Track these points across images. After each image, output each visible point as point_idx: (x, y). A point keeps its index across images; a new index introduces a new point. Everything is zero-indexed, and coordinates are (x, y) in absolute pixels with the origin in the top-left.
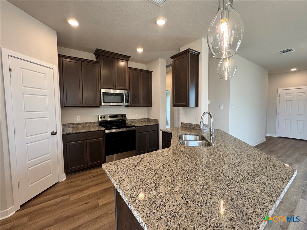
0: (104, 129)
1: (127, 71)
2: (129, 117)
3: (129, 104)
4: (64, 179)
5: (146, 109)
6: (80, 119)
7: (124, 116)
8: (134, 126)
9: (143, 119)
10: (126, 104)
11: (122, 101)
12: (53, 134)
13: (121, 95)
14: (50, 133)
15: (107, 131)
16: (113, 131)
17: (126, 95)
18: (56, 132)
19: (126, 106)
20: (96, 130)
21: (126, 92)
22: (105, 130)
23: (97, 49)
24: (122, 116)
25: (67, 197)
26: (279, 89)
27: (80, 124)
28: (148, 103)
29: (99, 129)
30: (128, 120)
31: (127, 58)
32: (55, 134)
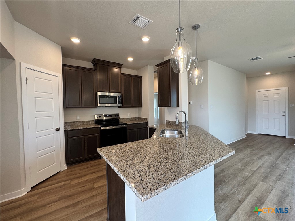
0: (100, 126)
1: (120, 76)
2: (121, 117)
3: (122, 105)
4: (65, 169)
5: (136, 110)
6: (79, 118)
7: (118, 115)
8: (126, 124)
9: (134, 118)
10: (120, 105)
11: (115, 103)
12: (57, 130)
13: (115, 97)
14: (54, 129)
15: (102, 128)
16: (108, 128)
17: (118, 97)
18: (60, 129)
19: (119, 107)
20: (93, 127)
21: (120, 94)
22: (100, 127)
23: (94, 59)
24: (116, 116)
25: (69, 182)
26: (257, 91)
27: (79, 122)
28: (138, 103)
29: (95, 127)
30: (121, 119)
31: (120, 66)
32: (59, 130)
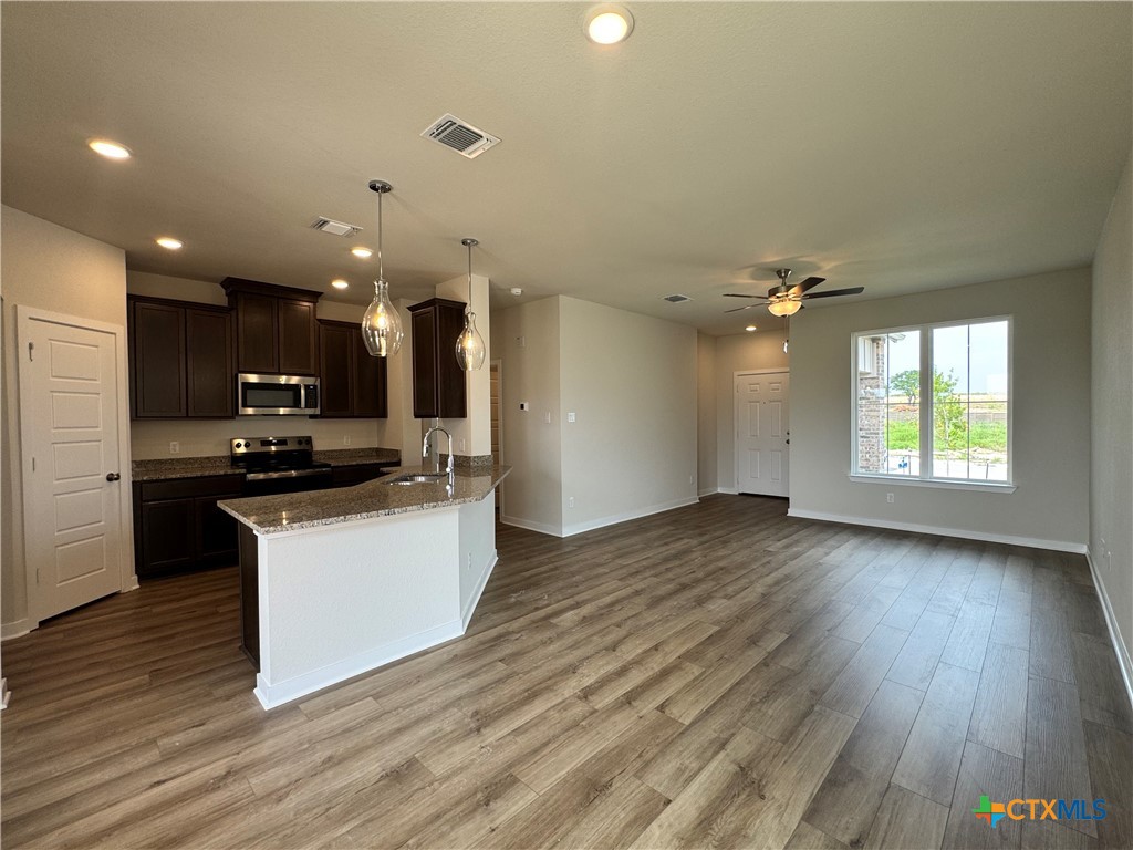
0: (244, 471)
1: (312, 329)
2: (320, 445)
3: (318, 411)
4: (134, 588)
5: (373, 424)
6: (177, 449)
7: (309, 440)
8: (328, 466)
9: (363, 450)
10: (310, 411)
11: (297, 404)
12: (110, 478)
13: (296, 388)
14: (103, 476)
15: (251, 476)
16: (275, 475)
17: (307, 387)
18: (118, 475)
19: (312, 417)
20: (222, 473)
21: (310, 381)
22: (244, 475)
23: (228, 278)
24: (300, 443)
26: (736, 373)
27: (178, 460)
28: (375, 407)
29: (229, 472)
30: (321, 452)
31: (314, 296)
32: (116, 479)
